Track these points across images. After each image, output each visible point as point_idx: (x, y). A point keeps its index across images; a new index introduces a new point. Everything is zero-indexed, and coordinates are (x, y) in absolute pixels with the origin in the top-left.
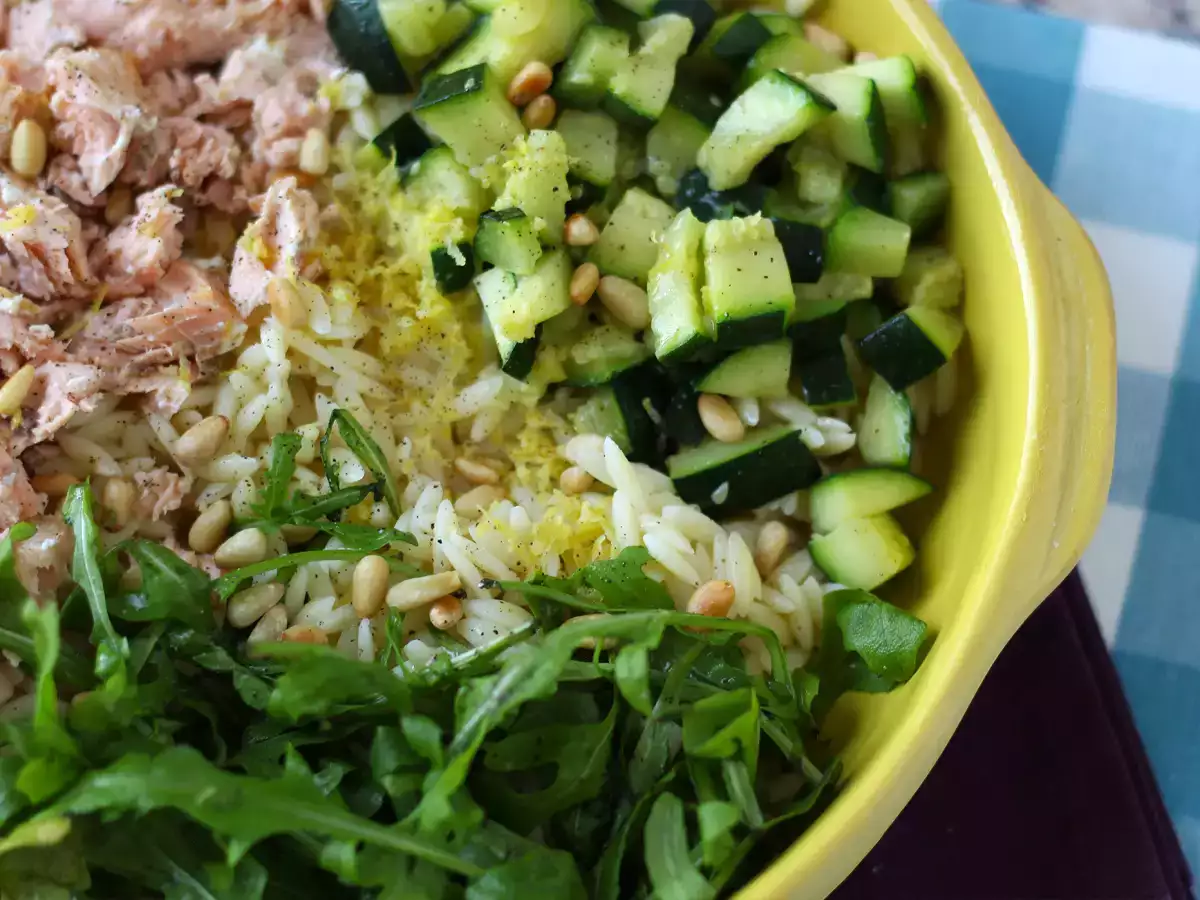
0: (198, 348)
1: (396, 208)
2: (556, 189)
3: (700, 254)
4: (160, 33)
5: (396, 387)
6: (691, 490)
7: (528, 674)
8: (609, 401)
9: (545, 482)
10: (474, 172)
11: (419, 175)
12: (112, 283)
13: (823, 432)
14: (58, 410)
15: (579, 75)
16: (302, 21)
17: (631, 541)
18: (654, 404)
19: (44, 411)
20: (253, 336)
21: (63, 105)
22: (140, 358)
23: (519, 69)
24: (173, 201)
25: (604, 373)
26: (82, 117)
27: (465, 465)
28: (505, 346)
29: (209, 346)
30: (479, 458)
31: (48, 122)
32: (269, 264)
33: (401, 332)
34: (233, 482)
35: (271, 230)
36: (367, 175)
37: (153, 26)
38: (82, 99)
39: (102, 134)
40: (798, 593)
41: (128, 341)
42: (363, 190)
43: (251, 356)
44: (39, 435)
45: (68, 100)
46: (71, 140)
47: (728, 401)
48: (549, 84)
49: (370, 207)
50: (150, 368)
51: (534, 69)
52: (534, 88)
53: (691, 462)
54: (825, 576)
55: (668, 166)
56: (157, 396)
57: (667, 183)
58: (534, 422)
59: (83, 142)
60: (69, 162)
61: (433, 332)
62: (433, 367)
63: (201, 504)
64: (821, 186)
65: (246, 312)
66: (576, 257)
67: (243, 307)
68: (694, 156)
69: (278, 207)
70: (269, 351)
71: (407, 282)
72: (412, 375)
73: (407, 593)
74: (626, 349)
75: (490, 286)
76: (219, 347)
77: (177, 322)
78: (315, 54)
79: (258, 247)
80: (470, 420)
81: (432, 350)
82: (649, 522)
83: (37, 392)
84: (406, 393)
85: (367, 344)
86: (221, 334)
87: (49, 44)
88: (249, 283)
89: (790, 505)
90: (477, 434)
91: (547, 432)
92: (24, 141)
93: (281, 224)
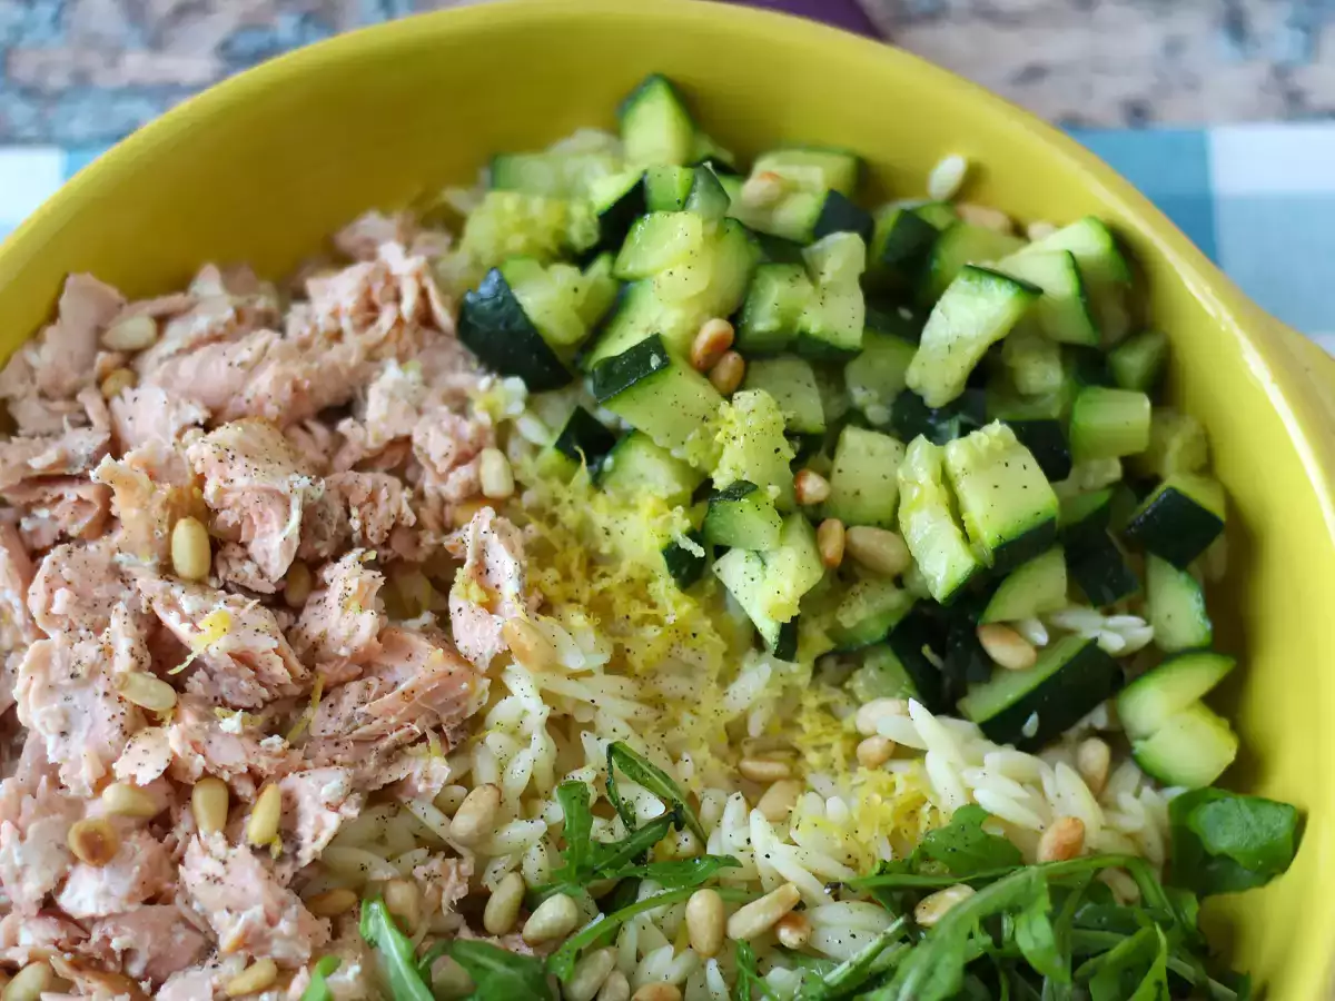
0: (444, 717)
1: (600, 512)
2: (777, 450)
3: (946, 479)
4: (288, 386)
5: (657, 703)
6: (1001, 729)
7: (930, 973)
8: (887, 658)
9: (840, 763)
10: (676, 453)
11: (614, 470)
12: (326, 672)
13: (1118, 633)
14: (320, 825)
15: (763, 322)
16: (428, 335)
17: (961, 801)
18: (934, 650)
19: (305, 829)
20: (499, 690)
21: (221, 492)
22: (384, 744)
23: (696, 332)
24: (368, 565)
25: (879, 630)
26: (249, 500)
27: (751, 766)
28: (770, 631)
29: (455, 712)
30: (761, 753)
31: (205, 514)
32: (491, 606)
33: (648, 643)
34: (522, 850)
35: (482, 571)
36: (556, 484)
37: (278, 381)
38: (241, 482)
39: (273, 513)
40: (1140, 811)
41: (364, 729)
42: (556, 501)
43: (503, 711)
44: (306, 856)
45: (226, 486)
46: (238, 528)
47: (1010, 627)
48: (731, 338)
49: (569, 517)
50: (394, 754)
51: (714, 328)
52: (719, 349)
53: (991, 700)
54: (1160, 783)
55: (875, 395)
56: (414, 781)
57: (877, 412)
58: (811, 702)
59: (252, 525)
60: (238, 552)
61: (684, 634)
62: (688, 671)
63: (488, 881)
64: (1043, 376)
65: (483, 666)
66: (815, 518)
67: (480, 660)
68: (903, 378)
69: (484, 543)
71: (638, 588)
73: (749, 921)
74: (894, 599)
75: (734, 571)
76: (465, 710)
77: (417, 696)
78: (453, 368)
79: (475, 593)
80: (743, 720)
81: (687, 655)
82: (973, 776)
83: (289, 810)
84: (669, 707)
85: (618, 664)
86: (467, 695)
87: (174, 428)
88: (476, 633)
89: (1099, 718)
90: (755, 729)
91: (825, 709)
92: (186, 543)
93: (490, 560)
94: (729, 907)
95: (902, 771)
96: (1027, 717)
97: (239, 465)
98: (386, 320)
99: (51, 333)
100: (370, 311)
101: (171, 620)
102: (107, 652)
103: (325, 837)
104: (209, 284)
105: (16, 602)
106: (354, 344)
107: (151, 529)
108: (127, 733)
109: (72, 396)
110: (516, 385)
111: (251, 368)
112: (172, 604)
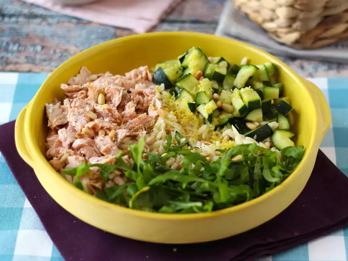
0: (146, 125)
1: (177, 102)
2: (210, 88)
3: (240, 95)
4: (121, 83)
5: (186, 130)
6: (250, 136)
10: (191, 92)
11: (179, 97)
12: (124, 119)
14: (122, 135)
15: (209, 72)
16: (147, 81)
18: (237, 125)
20: (156, 121)
21: (108, 90)
23: (196, 73)
24: (134, 103)
26: (113, 91)
27: (203, 142)
28: (206, 117)
29: (148, 124)
32: (156, 110)
33: (184, 121)
34: (159, 145)
35: (154, 105)
36: (169, 99)
37: (119, 81)
38: (112, 87)
39: (117, 93)
42: (169, 102)
43: (157, 125)
44: (119, 140)
45: (109, 88)
46: (110, 97)
48: (202, 73)
49: (171, 104)
50: (137, 130)
51: (199, 72)
52: (200, 75)
54: (279, 149)
56: (140, 135)
58: (214, 133)
59: (113, 96)
60: (110, 102)
61: (191, 119)
62: (192, 126)
65: (154, 118)
66: (216, 100)
67: (153, 117)
68: (233, 83)
69: (155, 101)
72: (188, 128)
75: (200, 109)
76: (150, 124)
77: (141, 119)
79: (153, 108)
80: (201, 134)
81: (191, 123)
82: (243, 141)
84: (188, 131)
85: (179, 123)
86: (150, 121)
88: (152, 113)
90: (203, 137)
91: (217, 135)
92: (101, 97)
93: (156, 104)
95: (231, 142)
96: (255, 135)
97: (112, 85)
98: (140, 77)
99: (78, 75)
100: (137, 76)
102: (85, 110)
105: (69, 106)
106: (133, 81)
107: (95, 96)
108: (88, 122)
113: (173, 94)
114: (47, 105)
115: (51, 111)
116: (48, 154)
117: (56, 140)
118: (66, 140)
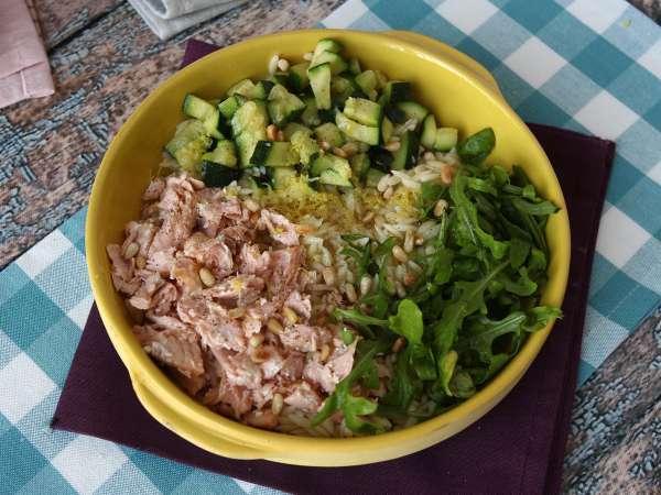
0: (301, 262)
1: (281, 194)
3: (351, 119)
5: (335, 223)
6: (409, 166)
8: (372, 171)
9: (383, 203)
10: (287, 164)
11: (276, 181)
13: (411, 125)
14: (305, 306)
15: (279, 118)
17: (419, 185)
20: (307, 247)
22: (295, 279)
23: (266, 133)
24: (251, 245)
25: (367, 165)
26: (212, 253)
27: (367, 219)
28: (348, 184)
30: (364, 215)
31: (203, 266)
32: (285, 230)
34: (346, 275)
35: (275, 225)
36: (265, 197)
37: (181, 228)
39: (220, 251)
40: (451, 158)
41: (287, 280)
43: (312, 249)
44: (308, 316)
45: (204, 253)
46: (213, 262)
47: (390, 142)
48: (276, 128)
49: (276, 201)
51: (270, 129)
52: (276, 132)
53: (401, 159)
54: (446, 151)
55: (312, 118)
57: (317, 122)
58: (364, 196)
59: (217, 259)
60: (218, 269)
62: (336, 210)
63: (343, 290)
65: (298, 243)
66: (332, 151)
67: (296, 243)
68: (317, 108)
69: (270, 219)
70: (315, 241)
71: (308, 201)
72: (335, 216)
74: (363, 156)
78: (212, 195)
79: (279, 231)
86: (301, 253)
87: (171, 257)
89: (422, 149)
90: (359, 211)
91: (369, 195)
92: (205, 276)
94: (402, 246)
95: (400, 191)
96: (411, 158)
97: (203, 246)
98: (188, 196)
100: (182, 198)
101: (223, 294)
102: (216, 313)
103: (310, 306)
104: (135, 226)
105: (180, 324)
106: (186, 207)
107: (195, 279)
108: (241, 327)
109: (134, 276)
110: (234, 183)
111: (172, 230)
112: (218, 292)
113: (266, 186)
114: (147, 349)
115: (169, 355)
116: (238, 415)
117: (232, 389)
118: (252, 379)
